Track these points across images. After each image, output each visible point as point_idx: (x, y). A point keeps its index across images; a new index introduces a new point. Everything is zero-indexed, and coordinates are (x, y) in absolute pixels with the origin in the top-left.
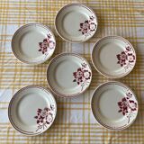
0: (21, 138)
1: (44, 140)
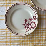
0: (15, 37)
1: (30, 38)
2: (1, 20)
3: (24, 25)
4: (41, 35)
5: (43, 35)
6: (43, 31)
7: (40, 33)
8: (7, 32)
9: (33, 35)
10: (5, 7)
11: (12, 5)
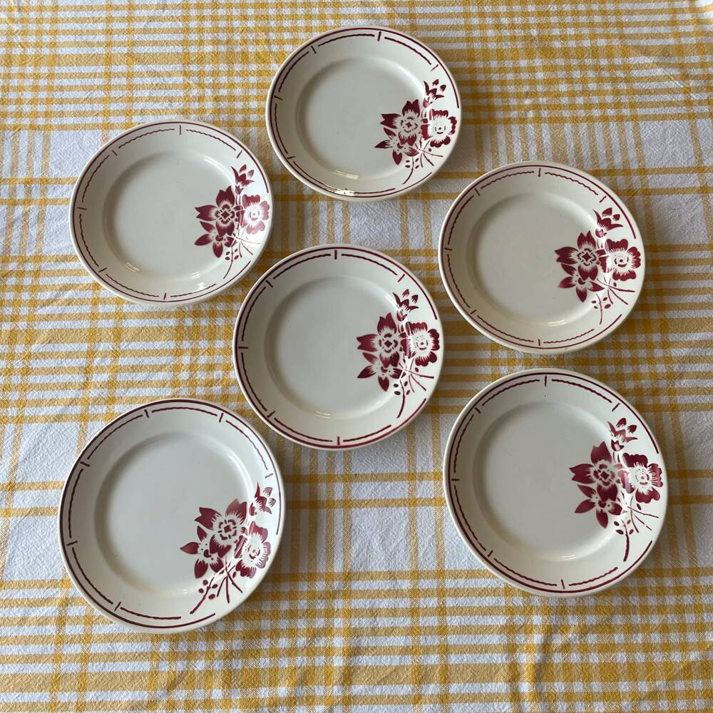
0: (121, 647)
1: (229, 655)
2: (36, 512)
3: (192, 548)
4: (314, 634)
5: (328, 631)
6: (332, 595)
7: (311, 614)
8: (66, 603)
9: (257, 634)
10: (72, 428)
11: (120, 409)
